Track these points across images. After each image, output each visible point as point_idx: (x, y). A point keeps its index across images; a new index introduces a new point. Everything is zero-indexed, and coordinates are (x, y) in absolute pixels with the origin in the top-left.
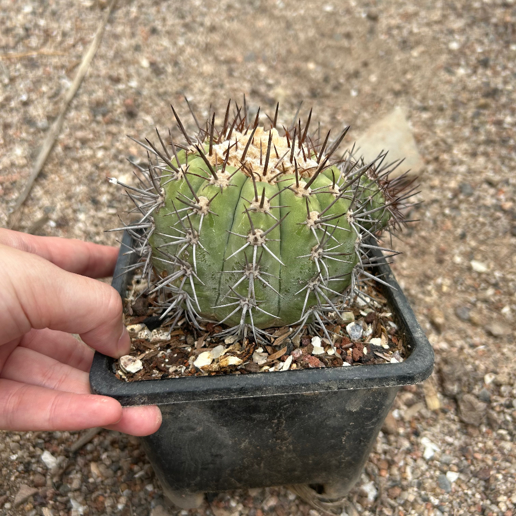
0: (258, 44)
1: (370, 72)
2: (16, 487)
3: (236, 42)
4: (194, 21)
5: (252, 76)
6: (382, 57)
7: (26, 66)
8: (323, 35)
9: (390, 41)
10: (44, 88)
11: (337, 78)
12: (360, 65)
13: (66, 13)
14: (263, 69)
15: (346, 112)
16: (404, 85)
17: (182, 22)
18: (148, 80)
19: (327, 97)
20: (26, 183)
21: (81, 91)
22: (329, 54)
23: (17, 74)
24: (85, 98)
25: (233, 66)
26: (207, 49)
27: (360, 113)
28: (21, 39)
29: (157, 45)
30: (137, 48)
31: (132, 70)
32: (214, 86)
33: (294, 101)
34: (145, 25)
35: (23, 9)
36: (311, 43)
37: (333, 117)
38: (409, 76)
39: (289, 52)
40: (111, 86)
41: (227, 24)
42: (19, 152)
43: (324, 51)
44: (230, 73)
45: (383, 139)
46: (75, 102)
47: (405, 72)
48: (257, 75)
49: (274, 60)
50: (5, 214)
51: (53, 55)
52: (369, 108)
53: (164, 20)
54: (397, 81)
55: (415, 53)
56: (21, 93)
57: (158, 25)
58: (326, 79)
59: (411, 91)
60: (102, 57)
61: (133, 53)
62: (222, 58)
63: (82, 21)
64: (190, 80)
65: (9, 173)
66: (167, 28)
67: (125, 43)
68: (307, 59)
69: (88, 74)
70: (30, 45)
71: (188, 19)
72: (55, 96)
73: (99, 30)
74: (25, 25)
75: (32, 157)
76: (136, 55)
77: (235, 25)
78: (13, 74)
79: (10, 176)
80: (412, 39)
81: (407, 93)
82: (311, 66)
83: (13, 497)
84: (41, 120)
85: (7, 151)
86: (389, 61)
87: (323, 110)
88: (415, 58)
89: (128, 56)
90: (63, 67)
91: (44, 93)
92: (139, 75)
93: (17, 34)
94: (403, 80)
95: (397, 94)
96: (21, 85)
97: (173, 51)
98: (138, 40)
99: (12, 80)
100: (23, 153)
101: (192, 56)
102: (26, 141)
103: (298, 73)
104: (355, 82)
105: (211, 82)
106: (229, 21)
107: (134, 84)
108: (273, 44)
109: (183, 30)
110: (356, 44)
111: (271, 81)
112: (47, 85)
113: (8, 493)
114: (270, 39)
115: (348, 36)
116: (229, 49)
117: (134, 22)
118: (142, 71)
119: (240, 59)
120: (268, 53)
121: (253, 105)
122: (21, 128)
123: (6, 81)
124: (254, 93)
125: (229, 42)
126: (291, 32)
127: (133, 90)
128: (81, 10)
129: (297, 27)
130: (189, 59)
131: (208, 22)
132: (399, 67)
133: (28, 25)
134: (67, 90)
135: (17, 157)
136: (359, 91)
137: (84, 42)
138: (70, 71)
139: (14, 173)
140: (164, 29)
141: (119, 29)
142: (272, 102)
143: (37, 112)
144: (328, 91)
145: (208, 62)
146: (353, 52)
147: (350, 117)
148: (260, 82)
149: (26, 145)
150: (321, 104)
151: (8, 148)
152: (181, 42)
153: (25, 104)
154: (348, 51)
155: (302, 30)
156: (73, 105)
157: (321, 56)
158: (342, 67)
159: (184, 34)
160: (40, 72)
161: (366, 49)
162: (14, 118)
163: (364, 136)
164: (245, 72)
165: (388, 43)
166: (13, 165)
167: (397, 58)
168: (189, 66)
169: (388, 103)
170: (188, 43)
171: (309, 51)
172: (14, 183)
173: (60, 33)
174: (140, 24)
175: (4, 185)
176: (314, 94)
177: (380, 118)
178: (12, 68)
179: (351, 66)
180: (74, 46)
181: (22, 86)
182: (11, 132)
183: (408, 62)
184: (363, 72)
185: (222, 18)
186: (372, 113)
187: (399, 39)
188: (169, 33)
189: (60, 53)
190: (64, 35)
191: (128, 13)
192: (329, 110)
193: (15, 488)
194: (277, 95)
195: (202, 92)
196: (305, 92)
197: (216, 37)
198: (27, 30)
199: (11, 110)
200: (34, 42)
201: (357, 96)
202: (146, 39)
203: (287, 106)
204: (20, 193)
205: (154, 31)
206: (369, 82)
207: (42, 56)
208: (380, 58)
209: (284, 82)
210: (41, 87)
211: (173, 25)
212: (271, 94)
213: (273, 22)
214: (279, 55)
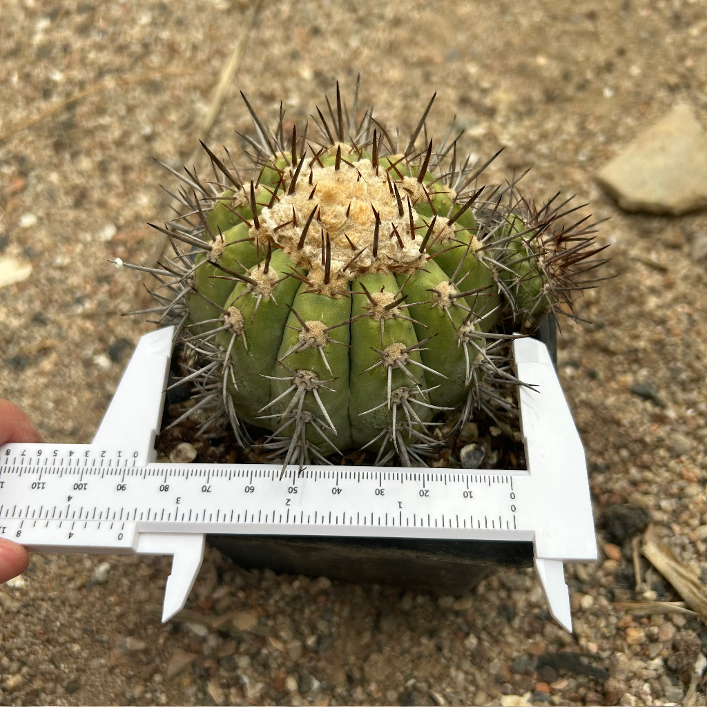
0: (462, 38)
1: (629, 63)
2: (168, 653)
3: (431, 37)
4: (370, 14)
5: (459, 80)
6: (645, 40)
7: (148, 92)
8: (554, 18)
9: (656, 17)
10: (173, 117)
11: (582, 74)
12: (613, 54)
13: (197, 21)
14: (473, 69)
15: (599, 119)
16: (683, 76)
17: (354, 16)
18: (313, 95)
19: (569, 100)
20: (157, 241)
21: (223, 116)
22: (566, 42)
23: (136, 102)
24: (229, 125)
25: (430, 68)
26: (392, 49)
27: (620, 119)
28: (139, 58)
29: (323, 48)
30: (294, 56)
31: (290, 83)
32: (406, 97)
33: (521, 108)
34: (304, 25)
35: (141, 19)
36: (539, 30)
37: (582, 126)
38: (689, 63)
39: (509, 44)
40: (264, 107)
41: (416, 15)
42: (144, 201)
43: (558, 38)
44: (427, 78)
45: (663, 149)
46: (216, 131)
47: (682, 58)
48: (465, 78)
49: (488, 56)
50: (132, 282)
51: (182, 75)
52: (634, 112)
53: (328, 16)
54: (671, 71)
55: (695, 31)
56: (143, 125)
57: (321, 23)
58: (566, 76)
59: (694, 83)
60: (249, 71)
61: (290, 63)
62: (415, 59)
63: (217, 28)
64: (372, 91)
65: (133, 228)
66: (334, 25)
67: (277, 50)
68: (535, 51)
69: (231, 94)
70: (151, 65)
71: (362, 13)
72: (188, 126)
73: (241, 37)
74: (143, 39)
75: (163, 206)
76: (294, 64)
77: (427, 15)
78: (131, 102)
79: (134, 233)
80: (689, 12)
81: (688, 86)
82: (542, 60)
83: (165, 665)
84: (171, 159)
85: (129, 200)
86: (657, 45)
87: (565, 119)
88: (696, 38)
89: (283, 65)
90: (196, 88)
91: (173, 123)
92: (300, 89)
93: (134, 52)
94: (681, 69)
95: (673, 89)
96: (142, 116)
97: (344, 55)
98: (295, 44)
99: (130, 109)
100: (150, 202)
101: (372, 60)
102: (154, 186)
103: (524, 72)
104: (610, 78)
105: (400, 92)
106: (419, 9)
107: (294, 101)
108: (484, 36)
109: (357, 27)
110: (604, 26)
111: (485, 84)
112: (177, 111)
113: (158, 660)
114: (479, 29)
115: (592, 16)
116: (423, 48)
117: (287, 24)
118: (303, 84)
119: (438, 58)
120: (478, 48)
121: (464, 117)
122: (146, 170)
123: (123, 112)
124: (464, 101)
125: (420, 38)
126: (508, 18)
127: (293, 111)
128: (216, 14)
129: (517, 10)
130: (368, 64)
131: (389, 12)
132: (673, 52)
133: (147, 40)
134: (204, 117)
135: (143, 208)
136: (616, 89)
137: (222, 55)
138: (206, 92)
139: (141, 228)
140: (330, 28)
141: (268, 34)
142: (491, 112)
143: (166, 147)
144: (570, 90)
145: (393, 66)
146: (602, 36)
147: (606, 124)
148: (470, 87)
149: (153, 192)
150: (561, 110)
151: (131, 196)
152: (354, 42)
153: (149, 139)
154: (594, 36)
155: (524, 14)
156: (213, 135)
157: (554, 46)
158: (587, 59)
159: (357, 32)
160: (166, 97)
161: (620, 31)
162: (135, 158)
163: (632, 148)
164: (448, 75)
165: (653, 21)
166: (137, 217)
167: (668, 40)
168: (369, 73)
169: (662, 102)
170: (364, 43)
171: (538, 40)
172: (140, 242)
173: (191, 46)
174: (297, 25)
175: (128, 245)
176: (550, 98)
177: (651, 123)
178: (130, 96)
179: (601, 56)
180: (209, 60)
181: (144, 116)
182: (133, 176)
183: (685, 43)
184: (620, 64)
185: (409, 7)
186: (638, 119)
187: (668, 13)
188: (337, 32)
189: (190, 70)
190: (195, 48)
191: (279, 12)
192: (575, 117)
193: (166, 654)
194: (498, 101)
195: (389, 105)
196: (537, 95)
197: (402, 33)
198: (146, 46)
199: (132, 148)
200: (155, 60)
201: (614, 97)
202: (306, 42)
203: (513, 116)
204: (150, 255)
205: (316, 31)
206: (630, 76)
207: (167, 77)
208: (642, 42)
209: (505, 83)
210: (169, 114)
211: (343, 22)
212: (488, 101)
213: (482, 7)
214: (494, 50)
